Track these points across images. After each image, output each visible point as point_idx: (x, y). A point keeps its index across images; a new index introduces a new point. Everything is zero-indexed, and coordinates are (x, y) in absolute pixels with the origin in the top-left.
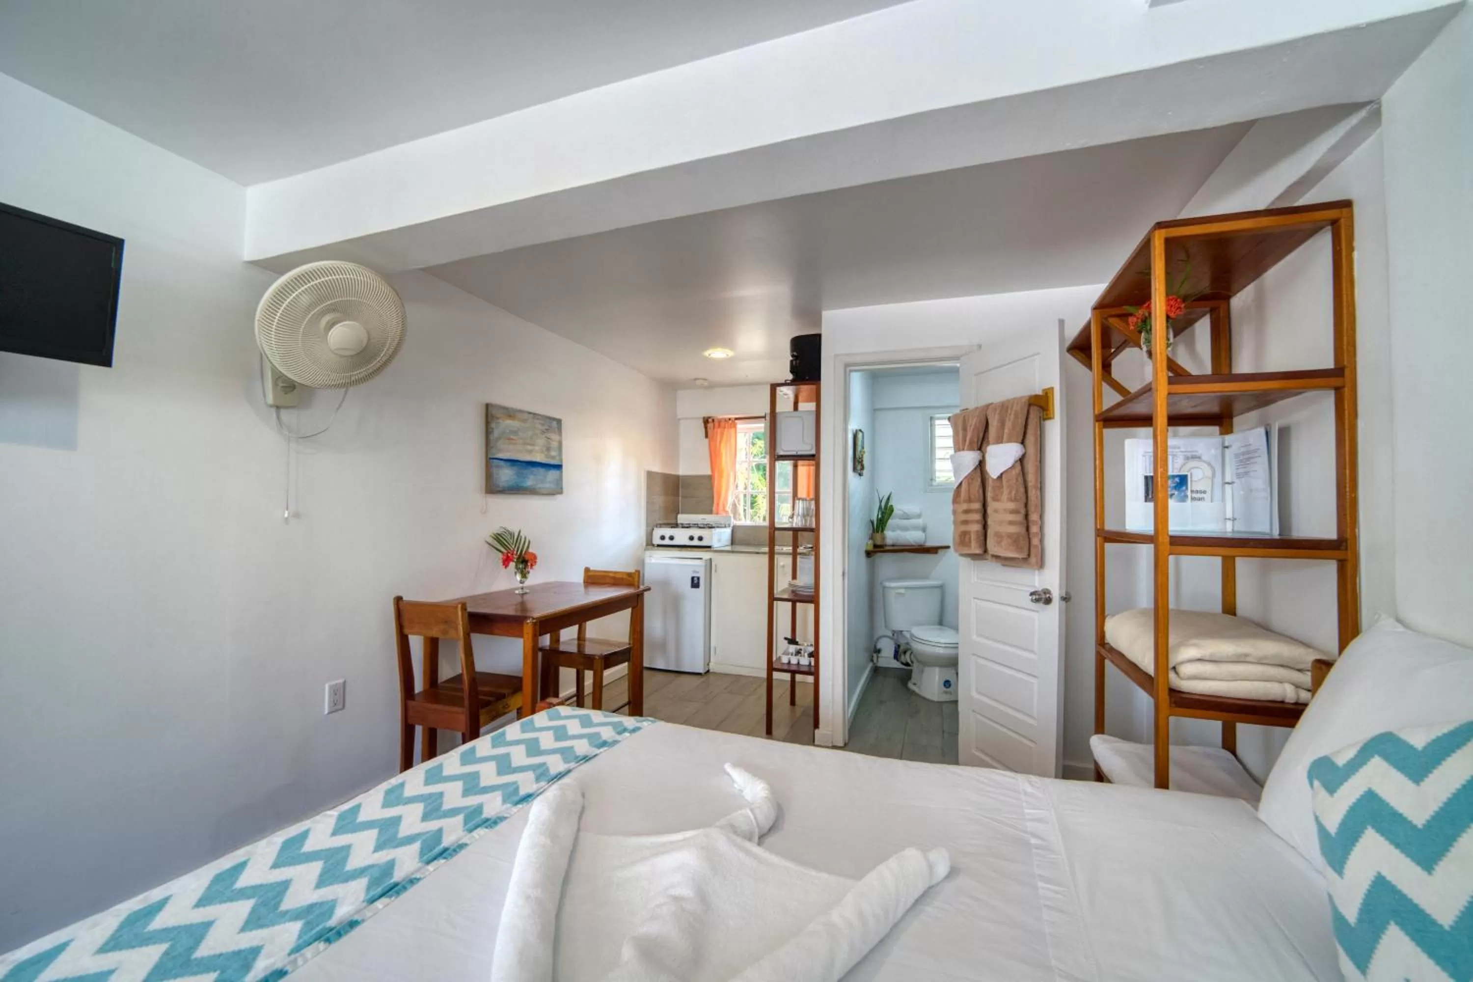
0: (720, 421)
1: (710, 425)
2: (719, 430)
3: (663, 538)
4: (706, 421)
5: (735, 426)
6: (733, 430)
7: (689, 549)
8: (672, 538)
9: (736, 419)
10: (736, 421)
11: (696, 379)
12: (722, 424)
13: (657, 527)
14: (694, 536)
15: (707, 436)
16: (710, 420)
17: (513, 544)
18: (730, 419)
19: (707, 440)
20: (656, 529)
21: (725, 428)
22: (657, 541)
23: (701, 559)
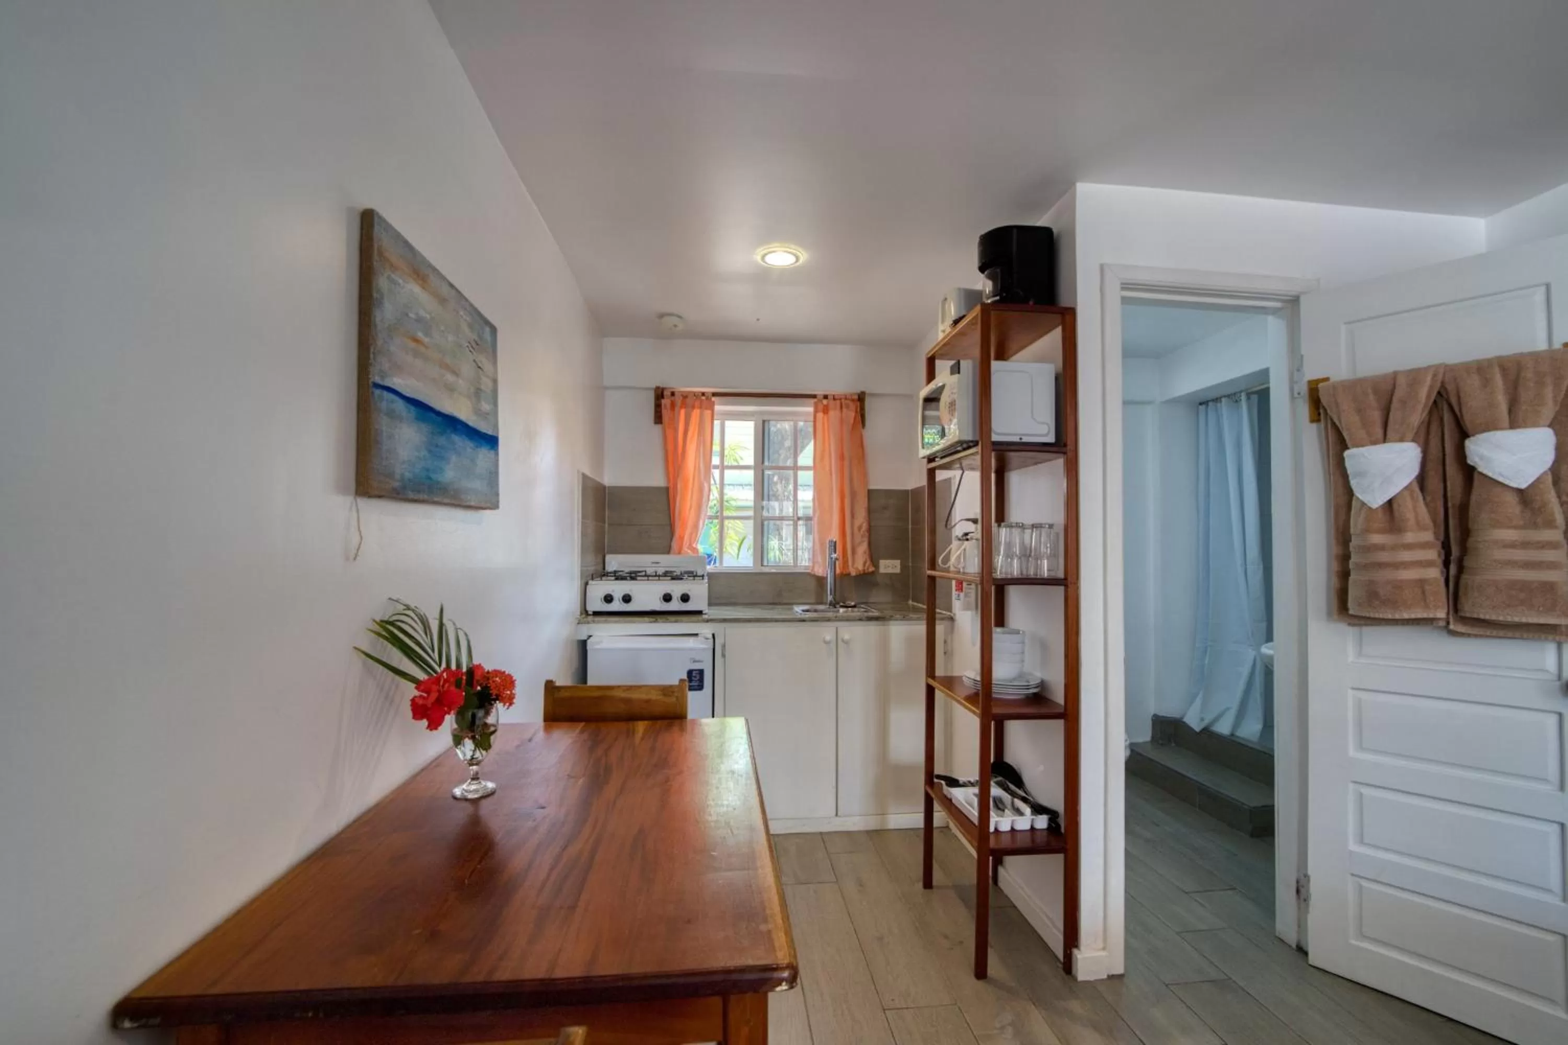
0: (685, 396)
1: (665, 402)
2: (683, 412)
3: (608, 599)
4: (660, 394)
5: (711, 407)
6: (708, 413)
7: (672, 618)
8: (627, 599)
9: (714, 394)
10: (713, 399)
11: (662, 316)
12: (689, 401)
13: (592, 579)
14: (672, 594)
15: (658, 419)
16: (667, 393)
17: (433, 650)
18: (703, 394)
19: (659, 427)
20: (594, 582)
21: (693, 407)
22: (596, 604)
23: (696, 635)
